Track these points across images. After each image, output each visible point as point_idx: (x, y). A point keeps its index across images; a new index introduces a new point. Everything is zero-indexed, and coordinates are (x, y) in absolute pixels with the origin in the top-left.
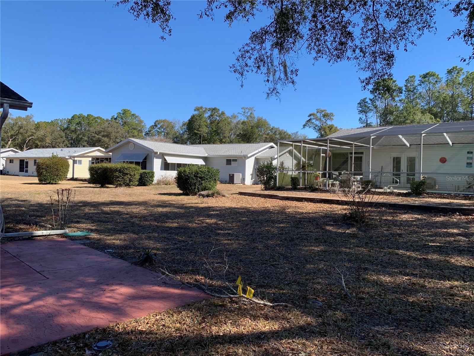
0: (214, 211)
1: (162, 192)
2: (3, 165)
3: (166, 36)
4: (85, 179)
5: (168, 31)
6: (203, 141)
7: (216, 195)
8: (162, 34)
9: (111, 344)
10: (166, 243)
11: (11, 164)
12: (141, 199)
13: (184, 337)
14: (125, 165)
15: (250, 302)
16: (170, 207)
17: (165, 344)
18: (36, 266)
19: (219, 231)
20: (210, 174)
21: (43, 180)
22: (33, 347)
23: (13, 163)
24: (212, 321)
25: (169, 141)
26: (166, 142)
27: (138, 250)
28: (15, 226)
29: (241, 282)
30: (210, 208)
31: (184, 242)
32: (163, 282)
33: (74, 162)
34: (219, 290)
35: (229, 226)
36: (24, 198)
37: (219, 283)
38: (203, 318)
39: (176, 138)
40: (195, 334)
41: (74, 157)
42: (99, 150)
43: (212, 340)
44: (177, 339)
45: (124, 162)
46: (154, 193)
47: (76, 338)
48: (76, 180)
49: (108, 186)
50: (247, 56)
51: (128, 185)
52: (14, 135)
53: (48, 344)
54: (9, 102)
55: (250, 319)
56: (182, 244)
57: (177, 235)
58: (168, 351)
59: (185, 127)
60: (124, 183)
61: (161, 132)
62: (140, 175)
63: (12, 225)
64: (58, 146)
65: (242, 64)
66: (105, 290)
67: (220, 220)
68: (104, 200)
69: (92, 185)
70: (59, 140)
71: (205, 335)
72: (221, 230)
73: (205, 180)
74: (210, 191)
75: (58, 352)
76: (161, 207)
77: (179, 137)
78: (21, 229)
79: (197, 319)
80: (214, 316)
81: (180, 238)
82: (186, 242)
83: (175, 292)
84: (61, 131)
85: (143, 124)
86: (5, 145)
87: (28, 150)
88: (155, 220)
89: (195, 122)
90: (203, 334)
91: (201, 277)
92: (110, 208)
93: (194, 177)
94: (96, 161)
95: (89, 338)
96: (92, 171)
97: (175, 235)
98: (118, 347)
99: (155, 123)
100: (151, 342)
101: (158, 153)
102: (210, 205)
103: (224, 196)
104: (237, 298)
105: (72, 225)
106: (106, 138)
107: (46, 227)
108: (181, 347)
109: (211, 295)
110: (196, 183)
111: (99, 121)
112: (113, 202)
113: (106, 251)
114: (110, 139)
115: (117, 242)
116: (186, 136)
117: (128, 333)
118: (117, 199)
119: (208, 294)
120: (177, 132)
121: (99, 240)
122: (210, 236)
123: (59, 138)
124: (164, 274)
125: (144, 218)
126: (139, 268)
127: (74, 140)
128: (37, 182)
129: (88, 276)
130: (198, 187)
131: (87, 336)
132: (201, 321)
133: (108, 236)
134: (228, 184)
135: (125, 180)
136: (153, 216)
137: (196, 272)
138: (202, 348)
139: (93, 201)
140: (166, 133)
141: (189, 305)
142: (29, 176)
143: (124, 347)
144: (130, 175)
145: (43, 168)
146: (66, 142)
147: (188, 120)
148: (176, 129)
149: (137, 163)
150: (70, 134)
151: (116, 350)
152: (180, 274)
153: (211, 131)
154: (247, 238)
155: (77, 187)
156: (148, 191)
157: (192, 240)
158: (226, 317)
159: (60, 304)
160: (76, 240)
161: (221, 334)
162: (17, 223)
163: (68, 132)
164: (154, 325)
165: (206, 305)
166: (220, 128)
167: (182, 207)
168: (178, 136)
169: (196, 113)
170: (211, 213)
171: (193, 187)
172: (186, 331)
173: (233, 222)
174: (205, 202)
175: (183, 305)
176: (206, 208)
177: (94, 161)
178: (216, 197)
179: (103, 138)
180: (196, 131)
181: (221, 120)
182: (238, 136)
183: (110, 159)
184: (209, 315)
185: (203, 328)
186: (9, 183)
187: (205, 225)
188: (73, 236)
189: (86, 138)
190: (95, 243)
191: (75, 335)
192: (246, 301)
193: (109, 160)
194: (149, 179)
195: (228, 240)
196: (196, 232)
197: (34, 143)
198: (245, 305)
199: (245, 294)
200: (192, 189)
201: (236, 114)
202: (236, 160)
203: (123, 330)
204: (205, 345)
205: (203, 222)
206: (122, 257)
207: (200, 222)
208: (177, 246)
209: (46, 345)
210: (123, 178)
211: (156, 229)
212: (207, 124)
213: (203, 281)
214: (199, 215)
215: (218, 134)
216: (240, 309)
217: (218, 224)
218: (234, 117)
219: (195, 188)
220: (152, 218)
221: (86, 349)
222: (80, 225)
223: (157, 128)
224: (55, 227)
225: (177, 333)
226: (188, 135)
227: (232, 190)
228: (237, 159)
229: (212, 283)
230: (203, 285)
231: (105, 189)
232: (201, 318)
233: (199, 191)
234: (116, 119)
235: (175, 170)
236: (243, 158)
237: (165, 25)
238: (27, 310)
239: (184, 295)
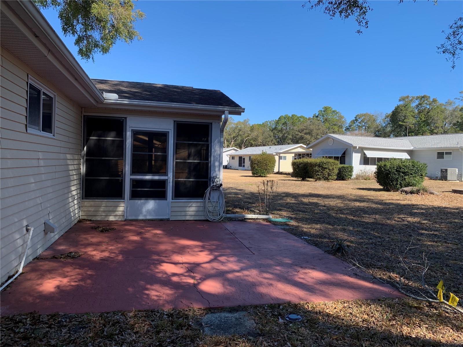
0: (418, 209)
1: (361, 187)
2: (228, 161)
3: (362, 29)
4: (289, 173)
5: (364, 24)
6: (409, 133)
7: (421, 191)
8: (358, 28)
9: (300, 319)
10: (360, 237)
11: (233, 160)
12: (339, 193)
13: (371, 329)
14: (324, 160)
15: (454, 311)
16: (367, 202)
17: (351, 331)
18: (246, 243)
19: (423, 232)
20: (416, 169)
21: (256, 173)
22: (239, 306)
23: (234, 159)
24: (404, 320)
25: (370, 135)
26: (367, 136)
27: (332, 241)
28: (233, 209)
29: (442, 287)
30: (414, 205)
31: (380, 238)
32: (354, 274)
33: (280, 158)
34: (416, 292)
35: (436, 227)
36: (241, 187)
37: (416, 285)
38: (394, 316)
39: (378, 131)
40: (383, 329)
41: (280, 153)
42: (301, 147)
43: (401, 339)
44: (364, 329)
45: (323, 157)
46: (352, 188)
47: (272, 307)
48: (281, 173)
49: (308, 179)
50: (460, 32)
51: (327, 179)
52: (236, 137)
53: (251, 306)
54: (228, 109)
55: (452, 328)
56: (378, 240)
57: (374, 230)
58: (353, 338)
59: (388, 119)
60: (323, 177)
61: (362, 127)
62: (339, 170)
63: (231, 209)
64: (268, 144)
65: (454, 42)
66: (299, 272)
67: (424, 220)
68: (304, 192)
69: (294, 179)
70: (268, 140)
71: (394, 332)
72: (426, 230)
73: (408, 175)
74: (415, 187)
75: (257, 314)
76: (359, 202)
77: (382, 130)
78: (237, 212)
79: (387, 315)
80: (406, 316)
81: (376, 234)
82: (383, 238)
83: (366, 285)
84: (270, 131)
85: (344, 120)
86: (229, 145)
87: (245, 148)
88: (351, 214)
89: (400, 113)
90: (392, 331)
91: (395, 275)
92: (309, 199)
93: (396, 172)
94: (298, 157)
95: (283, 309)
96: (294, 165)
97: (371, 230)
98: (307, 322)
99: (355, 118)
100: (337, 326)
101: (358, 148)
102: (414, 202)
103: (431, 193)
104: (437, 303)
105: (276, 212)
106: (308, 135)
107: (255, 212)
108: (367, 337)
109: (405, 295)
110: (398, 178)
111: (302, 120)
112: (312, 195)
113: (302, 237)
114: (312, 136)
115: (313, 231)
116: (389, 129)
117: (316, 313)
118: (316, 192)
119: (402, 293)
120: (379, 125)
121: (297, 227)
122: (411, 236)
123: (268, 137)
124: (354, 265)
125: (340, 210)
126: (332, 257)
127: (280, 139)
128: (251, 175)
129: (285, 257)
130: (400, 183)
131: (281, 307)
132: (391, 318)
133: (306, 224)
134: (439, 180)
135: (324, 174)
136: (350, 210)
137: (389, 269)
138: (389, 344)
139: (294, 192)
140: (367, 127)
141: (379, 300)
142: (245, 170)
143: (311, 324)
144: (329, 170)
145: (255, 164)
146: (274, 141)
147: (392, 111)
148: (378, 122)
149: (336, 158)
150: (277, 134)
151: (304, 325)
152: (373, 269)
153: (419, 121)
154: (459, 242)
155: (282, 180)
156: (347, 186)
157: (389, 237)
158: (422, 320)
159: (261, 276)
160: (278, 225)
161: (414, 336)
162: (234, 207)
163: (276, 132)
164: (342, 311)
165: (398, 304)
166: (431, 118)
167: (381, 203)
168: (380, 129)
169: (401, 103)
170: (414, 211)
171: (395, 183)
172: (374, 324)
173: (442, 223)
174: (408, 199)
175: (373, 298)
176: (409, 205)
177: (297, 157)
178: (422, 194)
179: (305, 136)
180: (400, 123)
181: (432, 109)
182: (454, 125)
183: (311, 154)
184: (401, 314)
185: (392, 325)
186: (231, 175)
187: (406, 223)
188: (275, 222)
189: (290, 137)
190: (293, 229)
191: (272, 304)
192: (447, 309)
193: (309, 155)
194: (348, 174)
195: (434, 241)
196: (395, 229)
197: (249, 143)
198: (446, 313)
199: (448, 301)
200: (394, 185)
201: (452, 99)
202: (450, 153)
203: (312, 309)
204: (393, 342)
205: (404, 220)
206: (316, 244)
207: (400, 220)
208: (372, 241)
209: (249, 307)
210: (322, 172)
211: (352, 223)
212: (414, 114)
213: (398, 279)
214: (399, 213)
215: (428, 124)
216: (440, 315)
217: (422, 223)
218: (449, 103)
219: (397, 184)
220: (348, 212)
221: (279, 318)
222: (282, 212)
223: (357, 122)
224: (262, 213)
225: (364, 323)
226: (392, 127)
227: (444, 187)
228: (452, 151)
229: (408, 283)
230: (398, 283)
231: (305, 182)
232: (392, 315)
233: (401, 187)
234: (317, 116)
235: (375, 164)
236: (460, 150)
237: (361, 18)
238: (238, 277)
239: (375, 289)
